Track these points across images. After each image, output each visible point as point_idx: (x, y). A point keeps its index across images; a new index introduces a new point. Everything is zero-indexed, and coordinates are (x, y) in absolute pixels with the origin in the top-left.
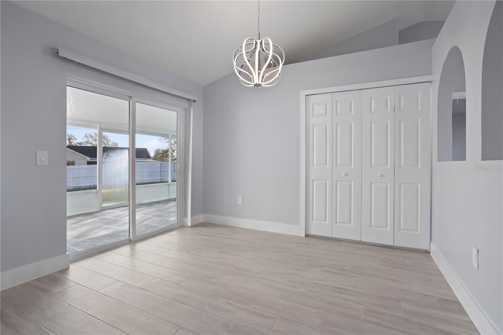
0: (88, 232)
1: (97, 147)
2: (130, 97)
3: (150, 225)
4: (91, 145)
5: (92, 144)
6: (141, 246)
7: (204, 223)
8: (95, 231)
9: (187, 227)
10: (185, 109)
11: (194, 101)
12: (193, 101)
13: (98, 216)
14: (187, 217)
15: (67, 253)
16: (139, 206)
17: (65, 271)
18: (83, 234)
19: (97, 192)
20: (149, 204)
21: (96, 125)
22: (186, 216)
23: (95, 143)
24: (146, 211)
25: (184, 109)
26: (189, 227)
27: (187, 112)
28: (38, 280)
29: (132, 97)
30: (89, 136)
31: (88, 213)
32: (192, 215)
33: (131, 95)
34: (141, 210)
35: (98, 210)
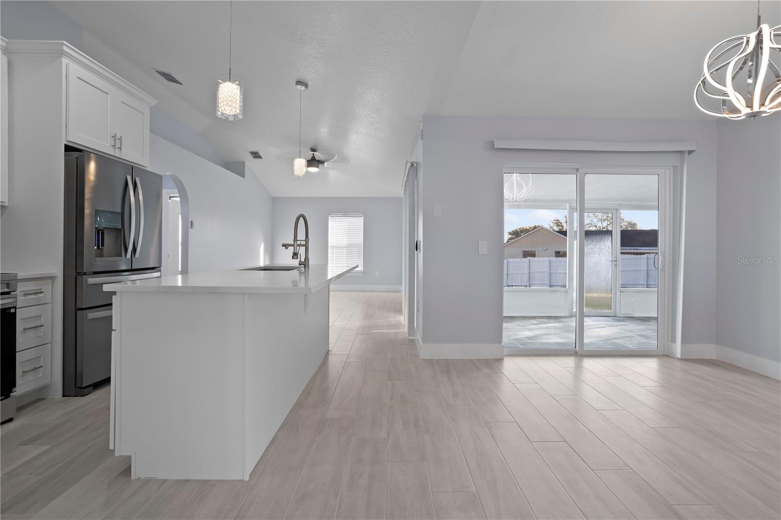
0: (542, 335)
1: (566, 231)
2: (577, 170)
3: (621, 345)
4: (594, 227)
5: (596, 227)
6: (589, 364)
7: (715, 360)
8: (551, 336)
9: (675, 359)
10: (674, 167)
11: (690, 152)
12: (687, 153)
13: (563, 322)
14: (675, 343)
15: (503, 344)
16: (626, 318)
17: (500, 360)
18: (537, 336)
19: (567, 291)
20: (644, 319)
21: (565, 204)
22: (674, 340)
23: (601, 225)
24: (632, 327)
25: (672, 168)
26: (678, 359)
27: (677, 173)
28: (479, 360)
29: (580, 169)
30: (593, 216)
31: (554, 317)
32: (683, 342)
33: (577, 167)
34: (624, 325)
35: (567, 315)
